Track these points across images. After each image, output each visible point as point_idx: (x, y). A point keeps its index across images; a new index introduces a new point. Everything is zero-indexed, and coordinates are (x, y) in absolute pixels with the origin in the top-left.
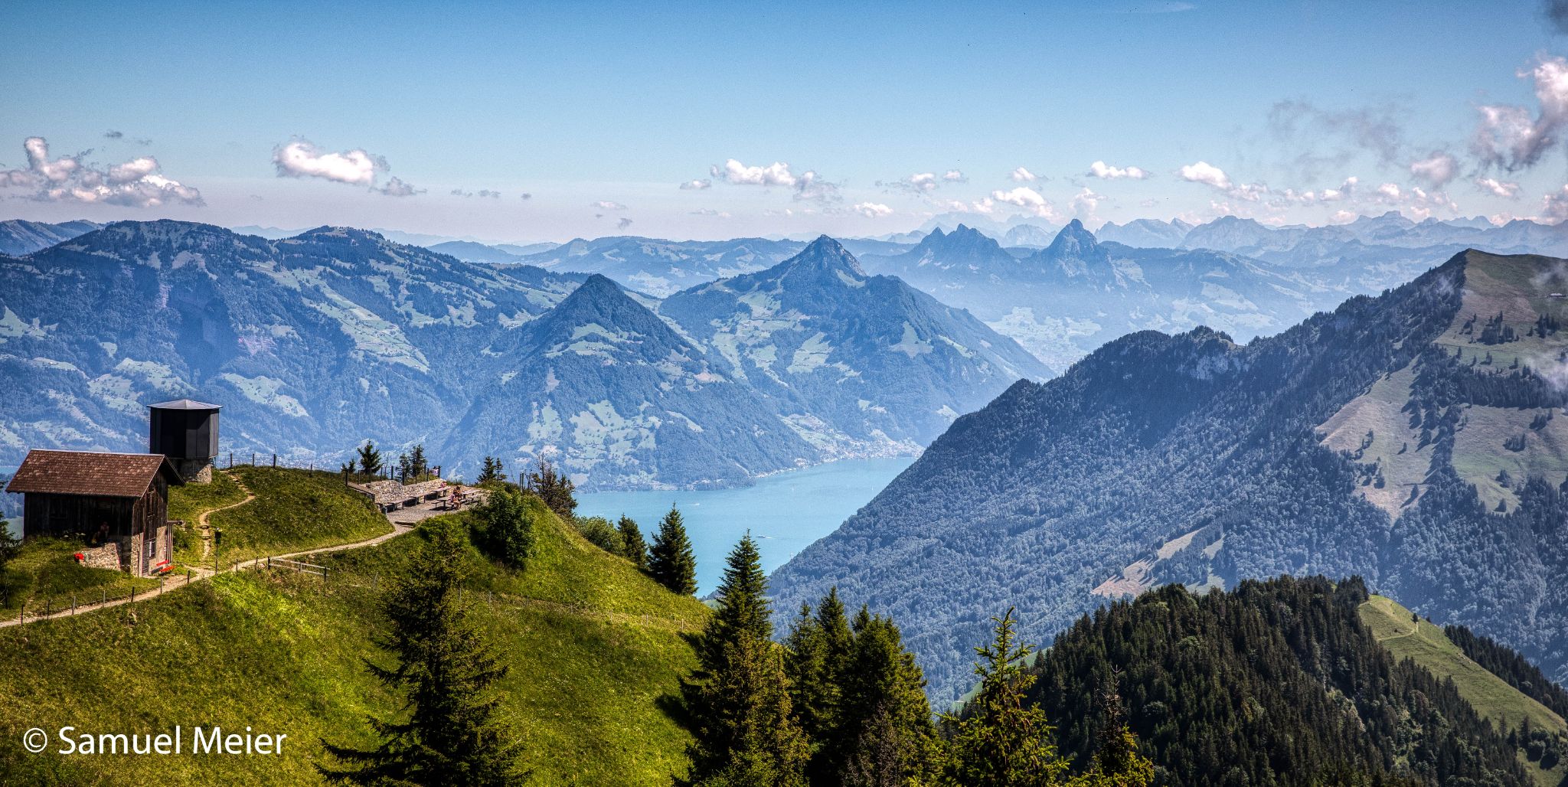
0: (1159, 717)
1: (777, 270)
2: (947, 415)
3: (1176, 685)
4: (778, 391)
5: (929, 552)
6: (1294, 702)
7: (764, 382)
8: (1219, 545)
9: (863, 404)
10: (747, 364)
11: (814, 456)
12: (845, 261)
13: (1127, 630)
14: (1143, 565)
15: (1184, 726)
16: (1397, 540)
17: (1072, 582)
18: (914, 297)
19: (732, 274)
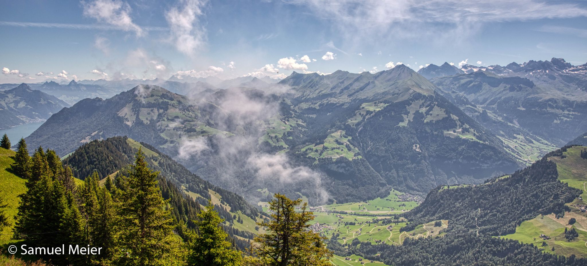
0: (95, 161)
1: (13, 89)
2: (51, 114)
3: (98, 156)
4: (15, 111)
5: (49, 138)
6: (117, 156)
7: (12, 110)
8: (102, 133)
9: (34, 113)
10: (8, 107)
11: (24, 122)
12: (28, 88)
13: (88, 148)
14: (89, 137)
15: (99, 162)
16: (131, 129)
17: (76, 141)
18: (43, 93)
19: (3, 90)
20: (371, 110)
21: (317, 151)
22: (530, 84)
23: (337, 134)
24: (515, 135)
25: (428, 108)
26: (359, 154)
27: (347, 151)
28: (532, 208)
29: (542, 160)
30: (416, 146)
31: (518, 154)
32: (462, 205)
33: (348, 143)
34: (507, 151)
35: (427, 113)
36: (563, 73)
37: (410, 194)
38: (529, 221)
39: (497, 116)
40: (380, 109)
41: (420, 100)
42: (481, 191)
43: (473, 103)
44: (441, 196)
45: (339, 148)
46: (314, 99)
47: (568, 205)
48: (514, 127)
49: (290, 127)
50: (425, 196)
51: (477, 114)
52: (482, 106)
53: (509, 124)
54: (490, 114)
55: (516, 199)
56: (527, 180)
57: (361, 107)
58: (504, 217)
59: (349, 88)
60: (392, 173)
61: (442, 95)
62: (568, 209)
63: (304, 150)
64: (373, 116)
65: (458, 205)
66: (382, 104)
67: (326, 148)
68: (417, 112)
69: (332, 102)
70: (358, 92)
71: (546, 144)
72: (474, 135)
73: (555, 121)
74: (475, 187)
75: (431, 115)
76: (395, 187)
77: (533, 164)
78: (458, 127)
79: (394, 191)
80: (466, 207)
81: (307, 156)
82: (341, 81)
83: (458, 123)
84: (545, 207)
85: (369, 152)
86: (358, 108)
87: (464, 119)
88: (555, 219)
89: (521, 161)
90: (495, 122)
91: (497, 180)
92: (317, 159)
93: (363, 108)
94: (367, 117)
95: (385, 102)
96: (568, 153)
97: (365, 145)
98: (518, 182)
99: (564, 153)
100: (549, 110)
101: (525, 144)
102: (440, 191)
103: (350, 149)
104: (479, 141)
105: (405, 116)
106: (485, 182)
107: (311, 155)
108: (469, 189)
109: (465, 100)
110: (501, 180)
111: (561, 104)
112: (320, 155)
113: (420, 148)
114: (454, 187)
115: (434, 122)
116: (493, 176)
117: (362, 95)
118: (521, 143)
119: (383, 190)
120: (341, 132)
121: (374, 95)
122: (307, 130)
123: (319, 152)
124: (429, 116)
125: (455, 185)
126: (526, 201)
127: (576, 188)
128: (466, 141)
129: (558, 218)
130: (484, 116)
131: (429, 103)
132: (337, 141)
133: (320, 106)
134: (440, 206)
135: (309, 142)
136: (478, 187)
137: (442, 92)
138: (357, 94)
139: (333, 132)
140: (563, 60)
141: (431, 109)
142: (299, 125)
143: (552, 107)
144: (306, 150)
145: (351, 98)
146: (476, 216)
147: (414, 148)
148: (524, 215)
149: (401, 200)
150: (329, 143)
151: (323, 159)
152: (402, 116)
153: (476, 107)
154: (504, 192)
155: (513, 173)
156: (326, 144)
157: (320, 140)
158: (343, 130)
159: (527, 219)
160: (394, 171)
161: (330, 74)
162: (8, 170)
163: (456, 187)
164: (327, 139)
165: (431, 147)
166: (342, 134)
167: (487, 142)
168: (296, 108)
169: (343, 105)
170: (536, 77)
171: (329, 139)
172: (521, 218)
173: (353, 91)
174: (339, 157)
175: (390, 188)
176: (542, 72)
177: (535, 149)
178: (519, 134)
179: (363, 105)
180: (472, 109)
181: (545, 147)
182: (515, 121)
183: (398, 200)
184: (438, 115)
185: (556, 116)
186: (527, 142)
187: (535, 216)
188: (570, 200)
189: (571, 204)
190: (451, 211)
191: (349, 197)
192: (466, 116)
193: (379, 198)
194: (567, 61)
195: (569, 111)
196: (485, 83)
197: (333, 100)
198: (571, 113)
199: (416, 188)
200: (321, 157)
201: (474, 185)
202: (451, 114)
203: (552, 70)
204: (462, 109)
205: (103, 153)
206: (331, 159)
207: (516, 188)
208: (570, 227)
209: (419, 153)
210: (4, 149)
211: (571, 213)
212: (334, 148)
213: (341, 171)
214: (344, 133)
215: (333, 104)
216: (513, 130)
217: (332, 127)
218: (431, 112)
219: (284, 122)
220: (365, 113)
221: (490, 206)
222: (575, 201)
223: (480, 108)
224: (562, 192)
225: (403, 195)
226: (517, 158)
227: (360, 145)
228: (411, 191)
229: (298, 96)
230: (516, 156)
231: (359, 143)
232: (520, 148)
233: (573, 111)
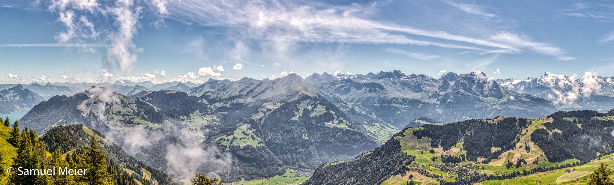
0: (60, 141)
1: (14, 88)
2: (34, 105)
3: (62, 137)
4: (14, 102)
5: (31, 121)
6: (75, 138)
7: (12, 101)
8: (66, 120)
9: (24, 104)
10: (10, 99)
11: (18, 110)
12: (22, 87)
13: (56, 131)
14: (57, 123)
15: (63, 142)
16: (86, 119)
17: (48, 125)
18: (30, 91)
19: (8, 88)
20: (270, 108)
21: (228, 140)
22: (382, 88)
23: (244, 127)
24: (374, 123)
25: (313, 106)
26: (261, 142)
27: (252, 140)
28: (387, 172)
29: (391, 139)
30: (305, 135)
31: (376, 136)
32: (341, 176)
33: (253, 134)
34: (369, 135)
35: (313, 110)
36: (400, 80)
37: (302, 171)
38: (385, 181)
39: (361, 110)
40: (277, 108)
41: (307, 100)
42: (353, 165)
43: (345, 102)
44: (325, 171)
45: (245, 138)
46: (226, 99)
47: (408, 167)
48: (373, 117)
49: (207, 121)
50: (313, 172)
51: (348, 109)
52: (351, 103)
53: (370, 116)
54: (357, 109)
55: (376, 168)
56: (383, 154)
57: (263, 106)
58: (369, 181)
59: (253, 91)
60: (287, 156)
61: (323, 96)
62: (408, 170)
63: (217, 139)
64: (272, 113)
65: (337, 176)
66: (279, 104)
67: (235, 138)
68: (305, 109)
69: (240, 102)
70: (260, 94)
71: (393, 128)
72: (347, 125)
73: (398, 112)
74: (349, 162)
75: (316, 111)
76: (290, 167)
77: (386, 142)
78: (335, 119)
79: (289, 170)
80: (343, 177)
81: (220, 145)
82: (247, 85)
83: (335, 116)
84: (395, 170)
85: (269, 140)
86: (260, 107)
87: (340, 114)
88: (401, 177)
89: (379, 141)
90: (360, 115)
91: (364, 156)
92: (228, 147)
93: (264, 106)
94: (267, 114)
95: (281, 102)
96: (406, 133)
97: (266, 135)
98: (377, 156)
99: (404, 133)
100: (394, 105)
101: (380, 129)
102: (324, 167)
103: (254, 139)
104: (350, 129)
105: (296, 113)
106: (356, 158)
107: (224, 143)
108: (345, 164)
109: (339, 100)
110: (366, 156)
111: (400, 101)
112: (231, 143)
113: (308, 136)
114: (334, 163)
115: (318, 116)
116: (361, 153)
117: (263, 97)
118: (378, 129)
119: (280, 169)
120: (247, 126)
121: (272, 97)
122: (220, 124)
123: (230, 141)
124: (314, 112)
125: (334, 162)
126: (383, 168)
127: (412, 155)
128: (341, 129)
129: (403, 176)
130: (353, 111)
131: (313, 102)
132: (244, 133)
133: (230, 105)
134: (325, 178)
135: (222, 134)
136: (351, 162)
137: (323, 94)
138: (259, 96)
139: (241, 126)
140: (400, 71)
141: (315, 107)
142: (214, 120)
143: (395, 103)
144: (220, 140)
145: (255, 99)
146: (350, 183)
147: (304, 136)
148: (382, 178)
149: (295, 176)
150: (238, 133)
151: (233, 147)
152: (294, 113)
153: (347, 104)
154: (368, 164)
155: (374, 150)
156: (235, 135)
157: (230, 131)
158: (249, 124)
159: (384, 180)
160: (289, 154)
161: (239, 80)
162: (7, 140)
163: (335, 164)
164: (236, 131)
165: (316, 135)
166: (248, 127)
167: (355, 130)
168: (212, 107)
169: (249, 104)
170: (385, 83)
171: (238, 131)
172: (381, 179)
173: (256, 94)
174: (245, 145)
175: (286, 167)
176: (388, 79)
177: (387, 132)
178: (376, 123)
179: (264, 104)
180: (344, 105)
181: (392, 130)
182: (373, 114)
183: (292, 176)
184: (320, 111)
185: (397, 109)
186: (382, 128)
187: (389, 177)
188: (408, 164)
189: (409, 166)
190: (333, 181)
191: (254, 176)
192: (341, 111)
193: (278, 175)
194: (402, 73)
195: (405, 105)
196: (352, 87)
197: (240, 101)
198: (406, 106)
199: (306, 166)
200: (232, 145)
201: (348, 161)
202: (330, 110)
203: (394, 78)
204: (337, 106)
205: (65, 135)
206: (240, 146)
207: (377, 160)
208: (410, 181)
209: (308, 140)
210: (6, 127)
211: (410, 171)
212: (242, 138)
213: (247, 156)
214: (249, 126)
215: (241, 104)
216: (372, 120)
217: (240, 122)
218: (315, 109)
219: (202, 117)
220: (265, 111)
221: (360, 174)
222: (412, 163)
223: (350, 105)
224: (404, 159)
225: (296, 172)
226: (376, 139)
227: (262, 135)
228: (302, 169)
229: (213, 97)
230: (375, 138)
231: (261, 134)
232: (377, 132)
233: (407, 105)
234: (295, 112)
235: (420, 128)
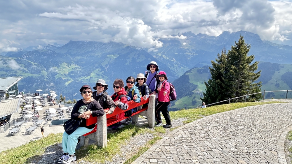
20: (112, 58)
21: (87, 80)
22: (179, 43)
24: (174, 65)
25: (138, 56)
26: (108, 79)
28: (181, 94)
29: (184, 75)
31: (176, 73)
33: (102, 74)
34: (171, 72)
35: (138, 58)
39: (167, 57)
40: (116, 58)
41: (134, 52)
43: (157, 52)
45: (98, 77)
46: (83, 54)
47: (193, 92)
48: (174, 61)
49: (72, 69)
51: (159, 57)
52: (160, 53)
53: (172, 60)
54: (164, 56)
56: (178, 83)
59: (100, 48)
63: (80, 80)
64: (113, 61)
67: (92, 78)
68: (133, 58)
73: (189, 58)
77: (181, 77)
81: (83, 83)
85: (113, 78)
86: (106, 58)
89: (177, 76)
90: (166, 60)
92: (88, 83)
94: (110, 62)
95: (118, 54)
97: (111, 75)
99: (192, 71)
101: (178, 69)
103: (103, 77)
111: (191, 50)
112: (89, 81)
115: (141, 62)
117: (107, 51)
120: (98, 69)
121: (113, 51)
122: (81, 70)
127: (195, 85)
129: (190, 97)
130: (162, 58)
132: (97, 74)
133: (87, 57)
135: (83, 76)
138: (104, 50)
139: (94, 70)
142: (76, 68)
143: (188, 52)
144: (82, 80)
145: (102, 53)
147: (133, 74)
151: (91, 83)
153: (158, 54)
156: (91, 76)
157: (88, 74)
159: (179, 99)
164: (91, 73)
168: (74, 59)
169: (98, 56)
171: (93, 73)
177: (182, 70)
178: (176, 65)
179: (108, 56)
180: (156, 54)
181: (185, 69)
182: (174, 59)
184: (142, 58)
185: (189, 56)
186: (179, 67)
188: (194, 90)
195: (194, 53)
204: (152, 55)
208: (194, 100)
211: (194, 94)
212: (96, 78)
214: (100, 70)
216: (173, 63)
217: (93, 67)
219: (68, 67)
220: (109, 60)
224: (191, 87)
226: (175, 75)
227: (108, 75)
232: (176, 70)
233: (195, 53)
234: (127, 60)
235: (201, 68)
